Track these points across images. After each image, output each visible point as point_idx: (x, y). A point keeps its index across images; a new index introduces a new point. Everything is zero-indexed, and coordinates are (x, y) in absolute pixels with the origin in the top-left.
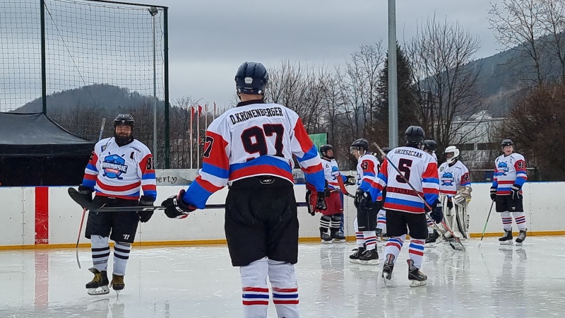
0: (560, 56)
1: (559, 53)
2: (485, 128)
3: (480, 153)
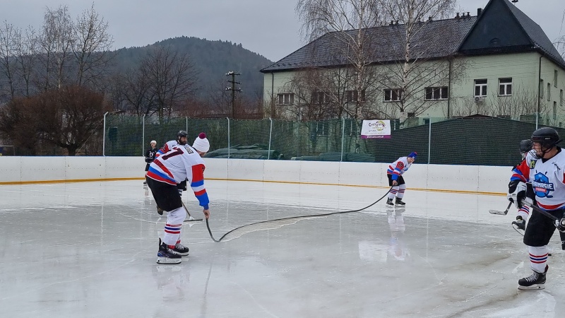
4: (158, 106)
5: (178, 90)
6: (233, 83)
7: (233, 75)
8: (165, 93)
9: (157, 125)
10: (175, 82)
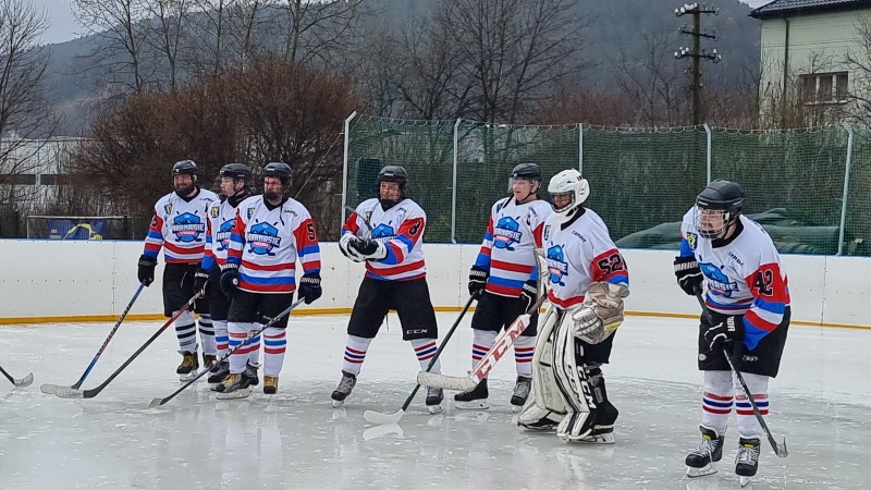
0: (168, 52)
1: (167, 47)
2: (52, 153)
3: (43, 191)
4: (481, 113)
5: (532, 69)
6: (696, 34)
7: (696, 12)
8: (498, 80)
9: (476, 164)
10: (526, 48)
